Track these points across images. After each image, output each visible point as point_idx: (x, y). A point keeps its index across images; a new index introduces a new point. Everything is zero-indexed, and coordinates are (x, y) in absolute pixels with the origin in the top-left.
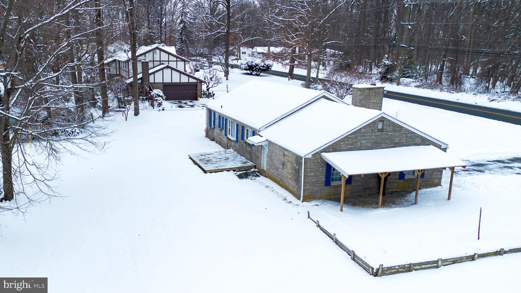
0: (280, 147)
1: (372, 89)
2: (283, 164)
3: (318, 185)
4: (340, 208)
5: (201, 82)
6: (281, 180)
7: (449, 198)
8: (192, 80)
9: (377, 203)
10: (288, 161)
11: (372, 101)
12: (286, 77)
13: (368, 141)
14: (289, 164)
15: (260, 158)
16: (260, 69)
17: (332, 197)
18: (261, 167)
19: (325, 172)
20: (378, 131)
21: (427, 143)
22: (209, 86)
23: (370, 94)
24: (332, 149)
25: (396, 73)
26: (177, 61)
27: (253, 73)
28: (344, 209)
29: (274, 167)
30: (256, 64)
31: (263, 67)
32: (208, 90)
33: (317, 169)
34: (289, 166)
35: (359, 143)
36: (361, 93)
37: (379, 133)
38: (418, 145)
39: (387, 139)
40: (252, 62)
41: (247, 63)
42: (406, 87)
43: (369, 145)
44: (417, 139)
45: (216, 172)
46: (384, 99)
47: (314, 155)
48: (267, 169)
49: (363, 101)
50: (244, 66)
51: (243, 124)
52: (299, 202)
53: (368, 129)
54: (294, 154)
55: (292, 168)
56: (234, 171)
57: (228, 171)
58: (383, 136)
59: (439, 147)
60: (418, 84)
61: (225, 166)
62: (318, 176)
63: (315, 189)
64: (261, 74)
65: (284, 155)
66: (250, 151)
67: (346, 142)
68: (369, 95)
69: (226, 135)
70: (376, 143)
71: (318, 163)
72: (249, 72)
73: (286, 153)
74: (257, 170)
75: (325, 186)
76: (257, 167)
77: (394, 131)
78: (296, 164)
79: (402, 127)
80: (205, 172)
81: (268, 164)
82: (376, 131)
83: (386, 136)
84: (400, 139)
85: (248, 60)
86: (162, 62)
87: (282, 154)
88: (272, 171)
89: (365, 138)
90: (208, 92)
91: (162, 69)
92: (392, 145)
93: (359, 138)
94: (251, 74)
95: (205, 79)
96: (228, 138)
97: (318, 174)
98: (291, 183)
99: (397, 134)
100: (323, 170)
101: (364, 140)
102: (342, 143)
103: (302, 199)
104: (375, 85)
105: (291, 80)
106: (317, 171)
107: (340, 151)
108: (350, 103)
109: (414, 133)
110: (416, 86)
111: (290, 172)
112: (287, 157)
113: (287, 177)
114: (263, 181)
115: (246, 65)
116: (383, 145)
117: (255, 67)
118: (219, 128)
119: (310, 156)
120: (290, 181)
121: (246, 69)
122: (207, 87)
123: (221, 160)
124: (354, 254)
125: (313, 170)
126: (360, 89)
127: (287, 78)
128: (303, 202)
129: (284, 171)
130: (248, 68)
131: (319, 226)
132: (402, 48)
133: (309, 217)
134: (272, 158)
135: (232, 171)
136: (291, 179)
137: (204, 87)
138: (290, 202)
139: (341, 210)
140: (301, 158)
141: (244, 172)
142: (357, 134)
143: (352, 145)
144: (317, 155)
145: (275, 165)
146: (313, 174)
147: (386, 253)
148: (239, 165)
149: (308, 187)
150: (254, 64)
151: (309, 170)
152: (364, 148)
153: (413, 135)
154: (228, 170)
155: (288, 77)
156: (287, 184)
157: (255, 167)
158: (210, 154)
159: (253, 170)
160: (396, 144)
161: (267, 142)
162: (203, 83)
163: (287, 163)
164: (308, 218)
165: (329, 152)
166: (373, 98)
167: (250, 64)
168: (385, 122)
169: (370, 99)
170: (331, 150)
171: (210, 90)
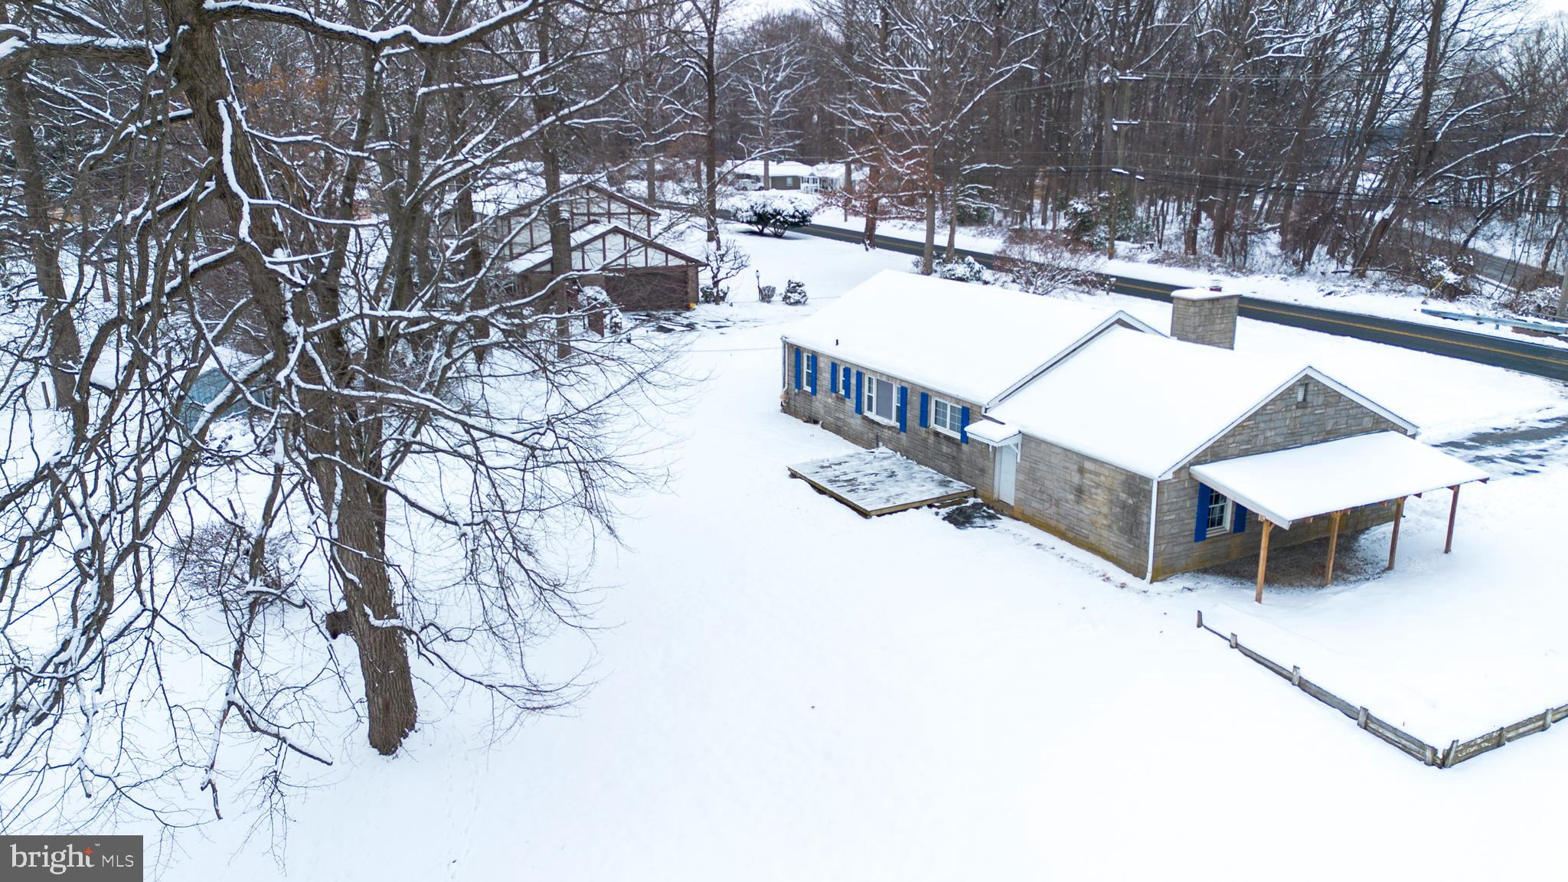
0: (1066, 450)
1: (1218, 299)
2: (1079, 491)
3: (1181, 540)
4: (1253, 593)
5: (698, 263)
6: (1072, 529)
7: (1447, 550)
8: (674, 262)
9: (1323, 575)
10: (1098, 486)
11: (1217, 327)
12: (858, 242)
13: (1277, 431)
14: (1099, 491)
15: (991, 471)
16: (786, 222)
17: (1208, 565)
18: (993, 493)
19: (1196, 508)
20: (1297, 408)
21: (1383, 426)
22: (720, 276)
23: (1214, 312)
24: (1212, 456)
25: (1102, 231)
26: (629, 214)
27: (766, 231)
28: (1264, 596)
29: (1045, 497)
30: (775, 210)
31: (794, 216)
32: (716, 284)
33: (1181, 504)
34: (1101, 496)
35: (1261, 437)
36: (1197, 310)
37: (1299, 413)
38: (1367, 432)
39: (1312, 423)
40: (764, 206)
41: (752, 207)
42: (1130, 264)
43: (1279, 440)
44: (1366, 419)
45: (891, 513)
46: (1241, 321)
47: (1176, 473)
48: (1017, 500)
49: (1200, 329)
50: (744, 214)
51: (924, 388)
52: (1144, 584)
53: (1280, 405)
54: (1117, 469)
55: (1111, 502)
56: (930, 506)
57: (917, 508)
58: (1306, 419)
59: (1404, 432)
60: (1152, 255)
61: (906, 496)
62: (1183, 520)
63: (1177, 549)
64: (788, 233)
65: (1081, 471)
66: (955, 454)
67: (1238, 438)
68: (1211, 313)
69: (859, 409)
70: (1292, 434)
71: (1185, 489)
72: (755, 228)
73: (1088, 465)
74: (979, 500)
75: (1196, 541)
76: (980, 492)
77: (1326, 405)
78: (1128, 494)
79: (1340, 395)
80: (865, 514)
81: (1020, 486)
82: (1294, 407)
83: (1312, 418)
84: (1336, 423)
85: (754, 200)
86: (592, 218)
87: (1075, 467)
88: (1035, 504)
89: (1272, 425)
90: (715, 290)
91: (603, 236)
92: (1321, 437)
93: (1262, 425)
94: (761, 234)
95: (707, 259)
96: (866, 418)
97: (1183, 515)
98: (1111, 538)
99: (1331, 411)
100: (1191, 504)
101: (1271, 430)
102: (1231, 440)
103: (1149, 575)
104: (1219, 290)
105: (870, 249)
106: (1181, 508)
107: (1225, 458)
108: (1168, 332)
109: (1362, 406)
110: (1151, 261)
111: (1105, 510)
112: (1093, 477)
113: (1093, 523)
114: (1021, 532)
115: (751, 213)
116: (1307, 439)
117: (773, 216)
118: (834, 395)
119: (1169, 476)
120: (1105, 533)
121: (750, 223)
122: (713, 278)
123: (879, 478)
124: (1368, 716)
125: (1173, 507)
126: (1194, 301)
127: (862, 246)
128: (1151, 582)
129: (1082, 509)
130: (754, 219)
131: (1236, 646)
132: (1116, 176)
133: (1200, 624)
134: (1039, 474)
135: (925, 508)
136: (1110, 527)
137: (705, 278)
138: (1123, 586)
139: (1259, 600)
140: (1147, 481)
141: (955, 507)
142: (1259, 418)
143: (1248, 442)
144: (1183, 472)
145: (1050, 492)
146: (1173, 517)
147: (1434, 707)
148: (938, 492)
149: (1163, 547)
150: (769, 210)
151: (1165, 508)
152: (1269, 448)
153: (1359, 410)
154: (917, 506)
155: (864, 242)
156: (1092, 539)
157: (975, 494)
158: (840, 464)
159: (971, 501)
160: (1329, 433)
161: (1020, 436)
162: (700, 269)
163: (1093, 490)
164: (1199, 626)
165: (1205, 462)
166: (1218, 321)
167: (759, 210)
168: (1311, 387)
169: (1213, 323)
170: (1209, 457)
171: (722, 285)
